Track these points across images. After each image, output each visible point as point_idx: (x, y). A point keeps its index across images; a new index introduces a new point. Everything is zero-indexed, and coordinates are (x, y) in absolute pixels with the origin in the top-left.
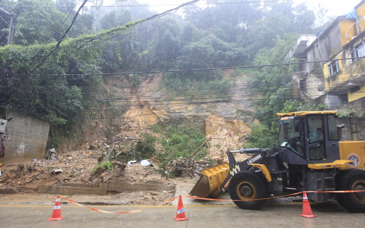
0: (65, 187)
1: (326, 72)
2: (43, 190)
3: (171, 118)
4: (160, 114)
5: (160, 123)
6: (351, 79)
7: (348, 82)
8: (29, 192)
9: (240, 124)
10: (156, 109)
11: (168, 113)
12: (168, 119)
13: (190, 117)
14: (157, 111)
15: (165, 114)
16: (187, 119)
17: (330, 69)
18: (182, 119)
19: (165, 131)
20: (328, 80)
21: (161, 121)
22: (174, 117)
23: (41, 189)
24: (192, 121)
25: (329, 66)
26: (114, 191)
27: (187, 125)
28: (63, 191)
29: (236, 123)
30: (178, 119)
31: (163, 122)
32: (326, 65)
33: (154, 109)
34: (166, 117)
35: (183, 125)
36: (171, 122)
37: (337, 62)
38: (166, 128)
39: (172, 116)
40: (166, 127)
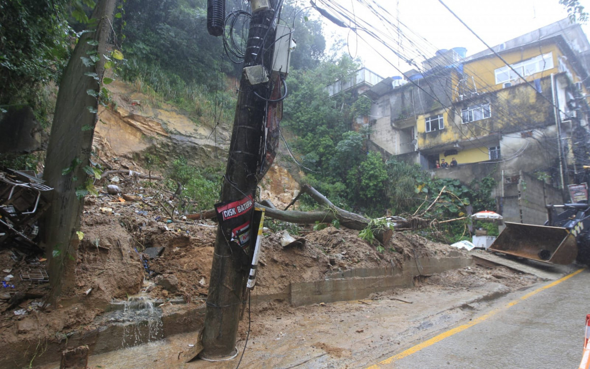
0: (348, 278)
1: (421, 125)
2: (305, 296)
3: (175, 144)
4: (150, 132)
5: (151, 150)
6: (460, 140)
7: (455, 143)
8: (265, 309)
9: (282, 174)
10: (136, 118)
11: (167, 132)
12: (170, 144)
13: (209, 149)
14: (138, 123)
15: (160, 132)
16: (204, 151)
17: (428, 124)
18: (195, 150)
19: (163, 167)
20: (424, 135)
21: (155, 147)
22: (180, 143)
23: (297, 293)
24: (212, 155)
25: (427, 119)
26: (421, 276)
27: (204, 162)
28: (348, 290)
29: (277, 171)
30: (188, 149)
31: (160, 149)
32: (421, 117)
33: (132, 116)
34: (165, 140)
35: (197, 162)
36: (175, 152)
37: (439, 118)
38: (166, 162)
39: (178, 141)
40: (166, 159)
